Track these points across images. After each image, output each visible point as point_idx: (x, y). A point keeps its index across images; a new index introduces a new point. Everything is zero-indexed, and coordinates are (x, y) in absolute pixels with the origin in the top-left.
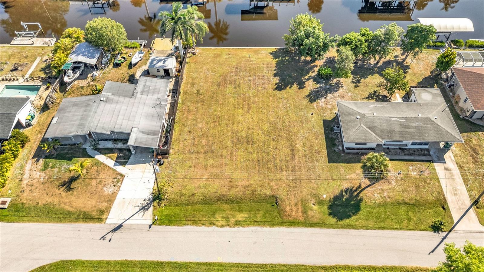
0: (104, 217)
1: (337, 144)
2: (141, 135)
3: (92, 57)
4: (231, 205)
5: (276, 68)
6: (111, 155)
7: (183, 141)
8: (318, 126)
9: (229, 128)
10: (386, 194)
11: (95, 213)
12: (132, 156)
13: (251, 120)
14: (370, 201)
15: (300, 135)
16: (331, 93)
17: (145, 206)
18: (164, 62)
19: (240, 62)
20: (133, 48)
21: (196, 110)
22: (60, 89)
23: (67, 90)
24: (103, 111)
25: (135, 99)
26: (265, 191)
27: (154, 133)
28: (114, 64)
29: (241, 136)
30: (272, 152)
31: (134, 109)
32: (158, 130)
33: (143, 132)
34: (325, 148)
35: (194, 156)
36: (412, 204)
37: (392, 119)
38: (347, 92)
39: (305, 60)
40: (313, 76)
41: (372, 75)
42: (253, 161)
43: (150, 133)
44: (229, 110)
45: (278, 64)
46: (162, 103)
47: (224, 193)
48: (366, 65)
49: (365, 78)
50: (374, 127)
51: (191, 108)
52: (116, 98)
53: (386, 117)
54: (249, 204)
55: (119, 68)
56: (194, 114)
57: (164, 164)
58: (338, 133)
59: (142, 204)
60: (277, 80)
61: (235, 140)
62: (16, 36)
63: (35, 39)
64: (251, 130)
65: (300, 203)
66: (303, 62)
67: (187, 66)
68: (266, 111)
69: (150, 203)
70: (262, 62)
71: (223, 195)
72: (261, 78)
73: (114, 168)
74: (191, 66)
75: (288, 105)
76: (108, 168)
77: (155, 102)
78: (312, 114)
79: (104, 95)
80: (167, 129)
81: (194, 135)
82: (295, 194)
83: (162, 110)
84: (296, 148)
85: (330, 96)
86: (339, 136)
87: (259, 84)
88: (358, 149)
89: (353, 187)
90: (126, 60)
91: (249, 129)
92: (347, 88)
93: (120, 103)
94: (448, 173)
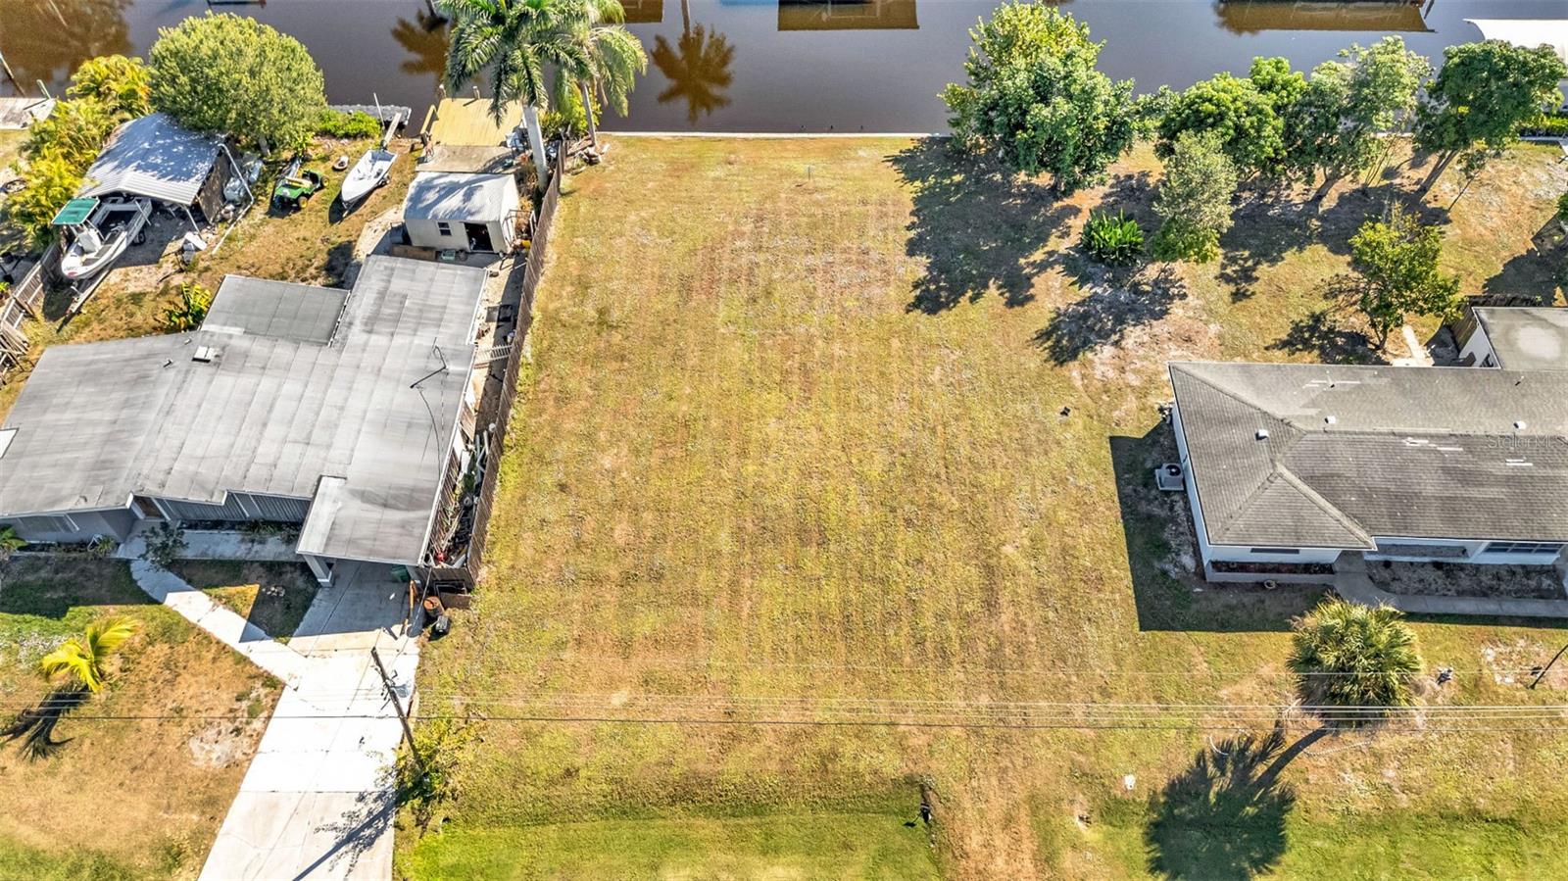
1: (1173, 543)
2: (356, 509)
4: (732, 821)
5: (915, 219)
6: (232, 590)
7: (533, 529)
8: (1091, 464)
9: (725, 474)
10: (1390, 773)
11: (142, 861)
12: (319, 596)
13: (814, 436)
14: (1323, 804)
15: (1017, 503)
16: (1138, 321)
17: (362, 829)
18: (468, 197)
19: (772, 196)
20: (355, 137)
21: (591, 392)
22: (48, 303)
23: (74, 308)
24: (199, 406)
25: (340, 351)
26: (877, 760)
27: (411, 500)
28: (272, 202)
29: (776, 508)
30: (904, 576)
31: (334, 395)
32: (427, 485)
33: (364, 496)
34: (1124, 560)
35: (579, 596)
36: (1503, 821)
37: (1408, 442)
38: (1205, 317)
39: (1029, 186)
40: (1062, 250)
41: (1301, 249)
42: (822, 619)
43: (395, 497)
44: (727, 394)
45: (921, 203)
46: (451, 368)
47: (701, 767)
48: (1272, 205)
49: (1273, 261)
50: (1332, 475)
51: (572, 384)
52: (259, 347)
53: (1380, 434)
54: (808, 816)
55: (294, 216)
56: (585, 411)
57: (452, 632)
58: (1176, 497)
59: (352, 816)
60: (918, 267)
61: (749, 526)
64: (815, 481)
65: (1023, 814)
66: (1023, 196)
67: (561, 207)
68: (875, 397)
69: (384, 814)
70: (858, 196)
71: (696, 774)
72: (854, 258)
73: (242, 648)
74: (577, 210)
75: (967, 374)
76: (214, 648)
77: (421, 363)
78: (1065, 413)
79: (212, 335)
80: (468, 477)
81: (582, 502)
82: (1005, 770)
83: (449, 397)
84: (1003, 562)
85: (1134, 335)
86: (1179, 507)
87: (848, 286)
88: (1263, 568)
89: (1250, 741)
90: (322, 187)
91: (806, 474)
92: (1201, 302)
93: (278, 368)
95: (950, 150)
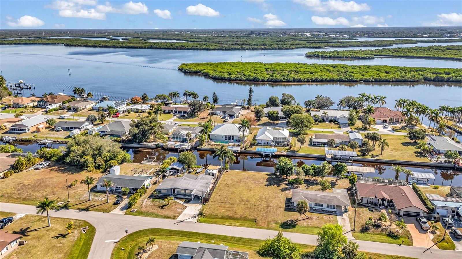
0: (176, 218)
1: (290, 205)
2: (198, 192)
3: (179, 167)
4: (234, 220)
5: (268, 179)
6: (182, 200)
7: (216, 198)
8: (283, 199)
10: (309, 223)
11: (172, 217)
12: (192, 200)
14: (301, 225)
15: (273, 201)
16: (293, 189)
18: (212, 171)
19: (250, 176)
20: (198, 168)
22: (163, 177)
23: (165, 178)
24: (182, 182)
25: (197, 180)
26: (251, 217)
29: (244, 199)
30: (258, 205)
31: (196, 183)
32: (205, 191)
34: (284, 206)
35: (220, 203)
42: (247, 207)
43: (202, 191)
44: (240, 190)
46: (209, 183)
47: (231, 216)
49: (313, 186)
50: (308, 197)
52: (189, 179)
53: (314, 194)
54: (243, 220)
55: (191, 173)
56: (223, 190)
57: (206, 204)
58: (292, 202)
59: (194, 216)
61: (241, 200)
62: (144, 160)
63: (152, 162)
65: (266, 223)
67: (223, 174)
68: (258, 192)
69: (197, 216)
70: (261, 177)
72: (259, 181)
73: (183, 204)
74: (225, 175)
75: (270, 191)
76: (180, 204)
77: (206, 182)
78: (281, 195)
79: (184, 177)
80: (209, 193)
81: (222, 197)
82: (265, 219)
83: (208, 186)
84: (270, 205)
87: (257, 183)
89: (294, 220)
90: (194, 171)
91: (248, 197)
92: (302, 188)
94: (342, 220)
95: (274, 174)
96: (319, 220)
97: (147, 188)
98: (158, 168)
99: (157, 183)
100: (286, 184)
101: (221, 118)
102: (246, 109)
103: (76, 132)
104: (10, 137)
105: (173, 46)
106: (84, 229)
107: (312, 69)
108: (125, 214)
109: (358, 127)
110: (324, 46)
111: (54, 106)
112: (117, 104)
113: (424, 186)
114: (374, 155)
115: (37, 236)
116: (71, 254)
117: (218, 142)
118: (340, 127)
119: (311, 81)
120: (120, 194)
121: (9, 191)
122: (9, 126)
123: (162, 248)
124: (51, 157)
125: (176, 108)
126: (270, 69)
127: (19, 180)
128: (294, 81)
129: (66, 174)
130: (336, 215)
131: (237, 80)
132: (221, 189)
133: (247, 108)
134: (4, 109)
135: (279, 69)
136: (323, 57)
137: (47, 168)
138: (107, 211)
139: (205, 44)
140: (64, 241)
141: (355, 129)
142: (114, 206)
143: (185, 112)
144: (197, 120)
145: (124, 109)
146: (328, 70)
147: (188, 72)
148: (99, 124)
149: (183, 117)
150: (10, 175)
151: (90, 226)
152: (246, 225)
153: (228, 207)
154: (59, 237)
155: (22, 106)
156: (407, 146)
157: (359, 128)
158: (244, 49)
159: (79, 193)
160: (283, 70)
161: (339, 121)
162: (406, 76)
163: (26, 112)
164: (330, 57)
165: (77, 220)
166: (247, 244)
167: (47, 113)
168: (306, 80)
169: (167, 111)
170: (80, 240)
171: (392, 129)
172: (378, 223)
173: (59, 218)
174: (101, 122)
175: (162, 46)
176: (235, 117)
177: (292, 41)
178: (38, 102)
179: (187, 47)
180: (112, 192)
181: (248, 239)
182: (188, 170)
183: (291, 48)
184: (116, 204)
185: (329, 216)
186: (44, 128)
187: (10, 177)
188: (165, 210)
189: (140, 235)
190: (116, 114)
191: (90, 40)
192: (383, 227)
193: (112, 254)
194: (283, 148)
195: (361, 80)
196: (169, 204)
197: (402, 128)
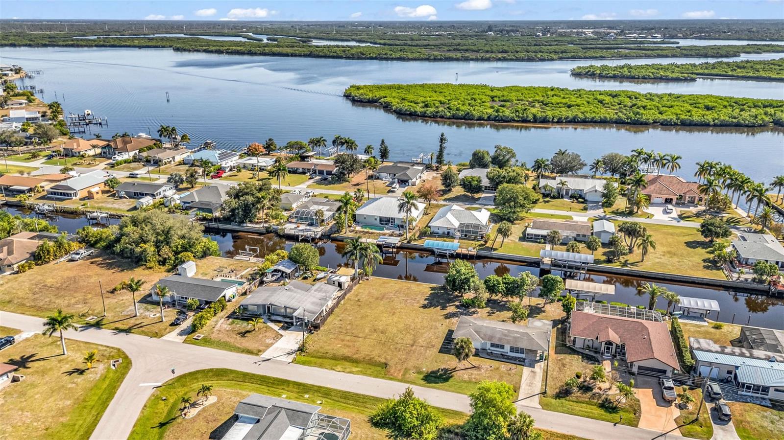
0: (260, 354)
1: (452, 344)
3: (288, 268)
4: (352, 362)
5: (429, 296)
6: (279, 324)
7: (333, 324)
8: (442, 332)
9: (371, 323)
12: (293, 326)
13: (391, 321)
14: (458, 377)
16: (465, 315)
17: (291, 353)
18: (340, 277)
19: (402, 289)
20: (322, 271)
21: (351, 309)
22: (259, 284)
23: (263, 286)
24: (283, 294)
25: (309, 293)
27: (314, 313)
28: (303, 277)
29: (378, 328)
30: (398, 340)
31: (306, 298)
32: (317, 312)
34: (441, 344)
35: (337, 333)
37: (498, 329)
40: (457, 304)
42: (380, 342)
44: (377, 313)
45: (432, 294)
46: (327, 299)
47: (349, 356)
50: (480, 331)
53: (492, 327)
54: (365, 364)
55: (306, 280)
56: (349, 311)
57: (314, 334)
59: (289, 351)
60: (426, 302)
61: (372, 330)
62: (239, 254)
63: (251, 258)
65: (403, 370)
67: (358, 285)
68: (406, 318)
69: (294, 352)
70: (420, 291)
73: (278, 331)
74: (361, 285)
75: (426, 317)
76: (273, 330)
77: (322, 297)
78: (442, 325)
81: (343, 322)
82: (402, 364)
83: (325, 304)
84: (418, 341)
85: (463, 317)
87: (409, 303)
89: (449, 368)
90: (313, 276)
91: (387, 325)
92: (481, 315)
93: (297, 292)
94: (532, 374)
95: (443, 288)
96: (490, 372)
97: (229, 301)
98: (256, 268)
99: (248, 293)
100: (457, 307)
101: (387, 184)
102: (434, 170)
103: (147, 201)
104: (46, 206)
105: (347, 52)
106: (115, 362)
107: (574, 100)
108: (183, 343)
109: (617, 210)
110: (610, 56)
111: (125, 156)
112: (223, 157)
113: (698, 323)
114: (629, 262)
115: (42, 368)
116: (84, 401)
117: (365, 228)
118: (585, 209)
119: (566, 122)
120: (183, 308)
121: (21, 294)
122: (48, 186)
123: (222, 401)
124: (96, 242)
125: (315, 164)
126: (499, 98)
127: (39, 278)
128: (535, 120)
129: (113, 271)
130: (523, 365)
131: (436, 116)
132: (346, 309)
133: (435, 168)
134: (49, 159)
135: (514, 98)
136: (602, 77)
137: (88, 259)
138: (156, 335)
139: (401, 50)
140: (79, 379)
141: (613, 212)
142: (171, 327)
143: (329, 173)
144: (346, 187)
145: (232, 165)
146: (601, 102)
147: (357, 101)
148: (186, 189)
149: (324, 181)
150: (29, 269)
151: (126, 357)
152: (369, 372)
153: (348, 341)
154: (73, 372)
155: (78, 154)
156: (694, 248)
157: (620, 211)
158: (467, 59)
159: (124, 303)
160: (522, 100)
161: (587, 198)
162: (741, 115)
163: (82, 164)
164: (614, 77)
165: (108, 347)
166: (360, 404)
167: (113, 167)
168: (556, 120)
169: (301, 170)
170: (104, 380)
171: (678, 215)
172: (590, 384)
173: (83, 342)
174: (189, 186)
175: (329, 53)
176: (410, 184)
177: (557, 45)
178: (103, 148)
179: (370, 54)
180: (173, 304)
181: (364, 397)
182: (305, 273)
183: (549, 57)
184: (174, 324)
185: (510, 366)
186: (100, 193)
187: (29, 272)
188: (246, 339)
189: (196, 378)
190: (218, 173)
191: (215, 41)
192: (596, 390)
193: (145, 406)
194: (474, 242)
195: (655, 122)
196: (257, 329)
197: (698, 215)
